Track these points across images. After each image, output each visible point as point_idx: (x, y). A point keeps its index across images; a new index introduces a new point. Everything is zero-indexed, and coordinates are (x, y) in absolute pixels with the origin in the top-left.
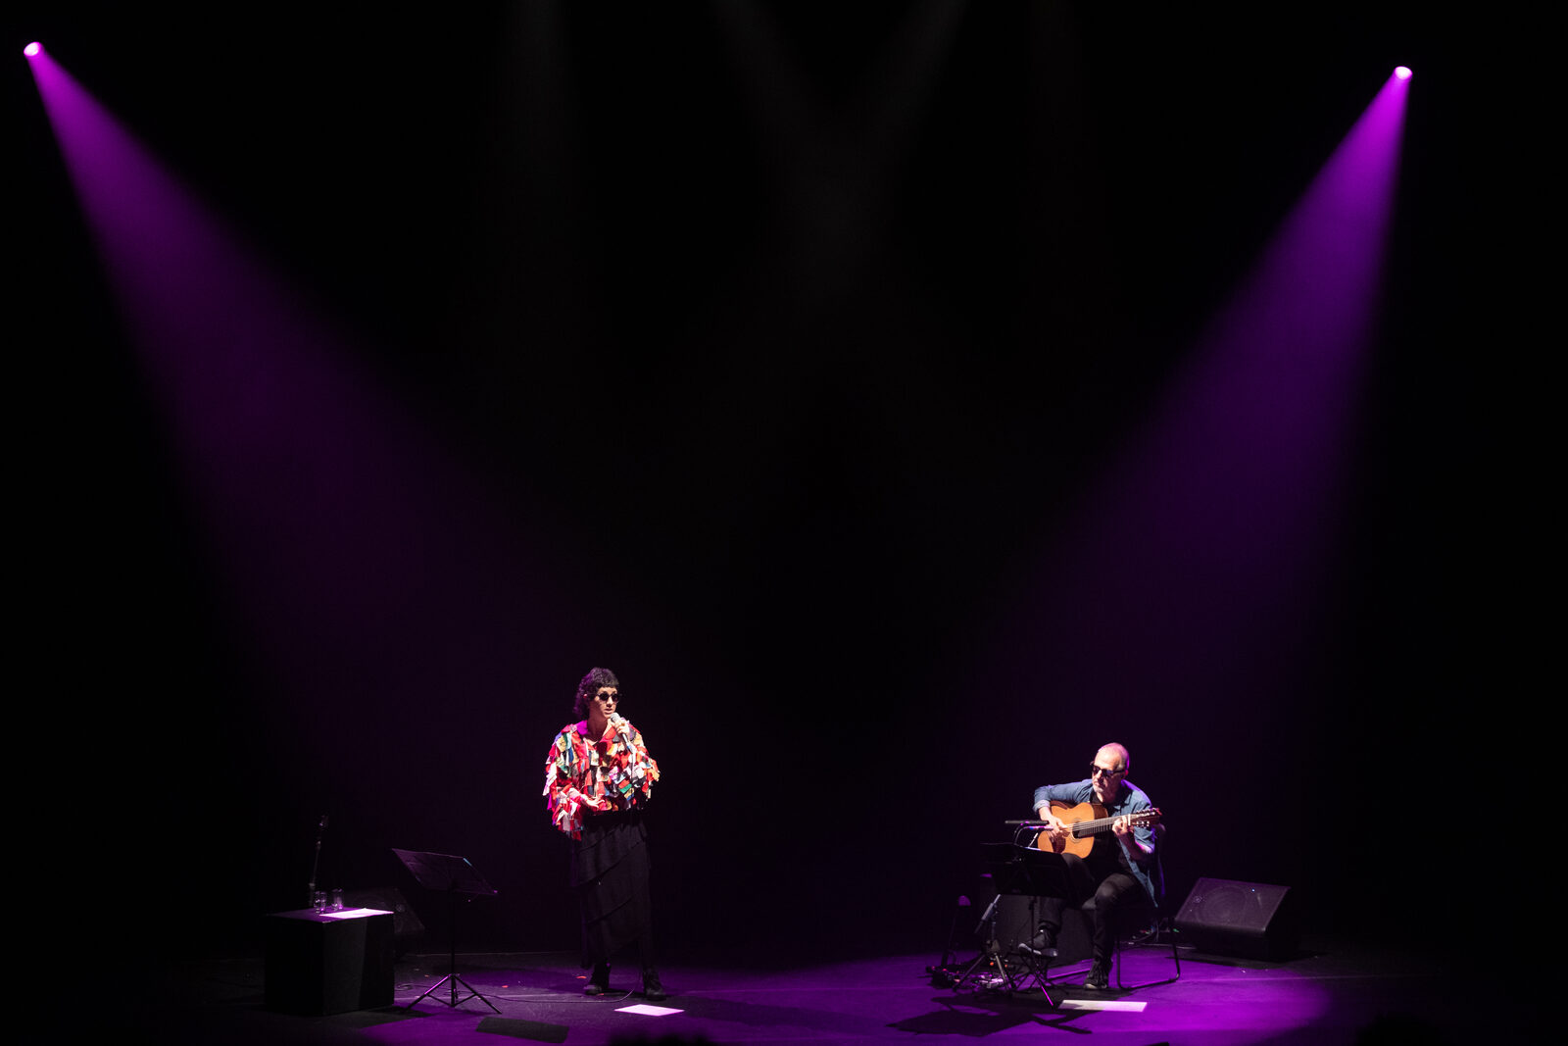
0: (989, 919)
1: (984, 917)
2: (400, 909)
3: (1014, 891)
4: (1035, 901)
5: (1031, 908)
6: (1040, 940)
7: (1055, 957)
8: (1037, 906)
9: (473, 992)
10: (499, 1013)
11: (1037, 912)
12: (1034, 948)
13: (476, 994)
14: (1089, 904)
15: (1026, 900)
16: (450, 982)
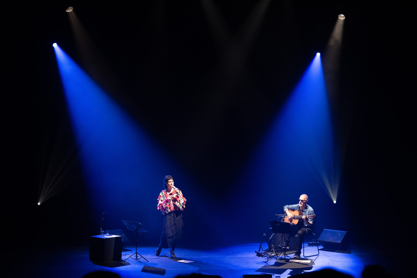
0: (271, 239)
1: (270, 239)
2: (123, 235)
3: (278, 232)
4: (283, 235)
5: (282, 236)
6: (284, 244)
7: (288, 249)
8: (283, 236)
9: (142, 256)
10: (148, 262)
11: (283, 238)
12: (282, 246)
13: (142, 257)
14: (297, 236)
15: (280, 235)
16: (136, 254)
